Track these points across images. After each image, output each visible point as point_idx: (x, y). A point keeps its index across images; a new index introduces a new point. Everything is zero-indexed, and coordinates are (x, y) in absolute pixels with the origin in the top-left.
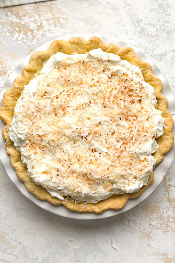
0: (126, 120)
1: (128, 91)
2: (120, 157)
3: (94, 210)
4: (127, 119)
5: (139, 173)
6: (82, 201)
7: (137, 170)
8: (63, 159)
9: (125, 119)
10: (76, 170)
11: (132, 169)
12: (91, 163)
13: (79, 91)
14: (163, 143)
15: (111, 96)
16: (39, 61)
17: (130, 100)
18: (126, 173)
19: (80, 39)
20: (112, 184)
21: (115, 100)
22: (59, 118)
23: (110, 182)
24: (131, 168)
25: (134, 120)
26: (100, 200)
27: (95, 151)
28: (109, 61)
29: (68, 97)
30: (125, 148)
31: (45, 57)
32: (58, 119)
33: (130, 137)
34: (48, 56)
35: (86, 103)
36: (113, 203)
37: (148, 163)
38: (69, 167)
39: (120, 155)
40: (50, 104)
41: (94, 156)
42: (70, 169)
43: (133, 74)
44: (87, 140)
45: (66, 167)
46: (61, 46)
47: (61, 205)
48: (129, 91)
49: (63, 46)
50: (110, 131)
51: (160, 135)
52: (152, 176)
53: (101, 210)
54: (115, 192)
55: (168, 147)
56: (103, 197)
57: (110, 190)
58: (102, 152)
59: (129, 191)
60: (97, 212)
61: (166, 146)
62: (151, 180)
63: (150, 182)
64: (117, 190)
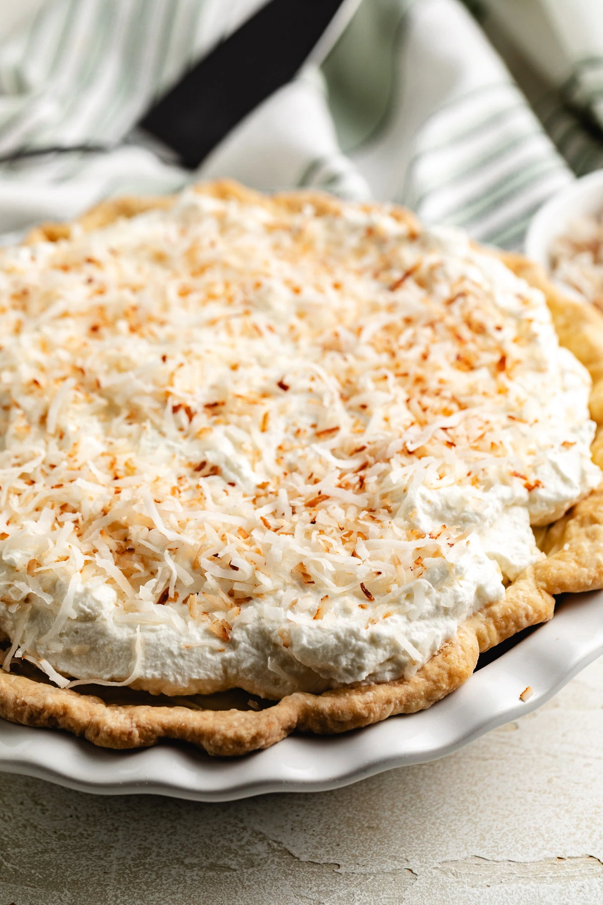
2: (325, 503)
5: (390, 571)
8: (43, 455)
10: (83, 504)
11: (363, 553)
14: (567, 546)
17: (455, 352)
18: (322, 556)
23: (231, 595)
24: (359, 552)
27: (213, 472)
28: (414, 237)
30: (361, 480)
38: (59, 486)
42: (58, 491)
44: (191, 421)
48: (462, 325)
50: (314, 426)
51: (558, 494)
52: (463, 649)
53: (134, 725)
54: (243, 654)
55: (583, 560)
56: (169, 661)
57: (216, 629)
58: (243, 479)
59: (309, 636)
60: (112, 731)
61: (577, 554)
62: (449, 662)
63: (444, 669)
64: (252, 645)
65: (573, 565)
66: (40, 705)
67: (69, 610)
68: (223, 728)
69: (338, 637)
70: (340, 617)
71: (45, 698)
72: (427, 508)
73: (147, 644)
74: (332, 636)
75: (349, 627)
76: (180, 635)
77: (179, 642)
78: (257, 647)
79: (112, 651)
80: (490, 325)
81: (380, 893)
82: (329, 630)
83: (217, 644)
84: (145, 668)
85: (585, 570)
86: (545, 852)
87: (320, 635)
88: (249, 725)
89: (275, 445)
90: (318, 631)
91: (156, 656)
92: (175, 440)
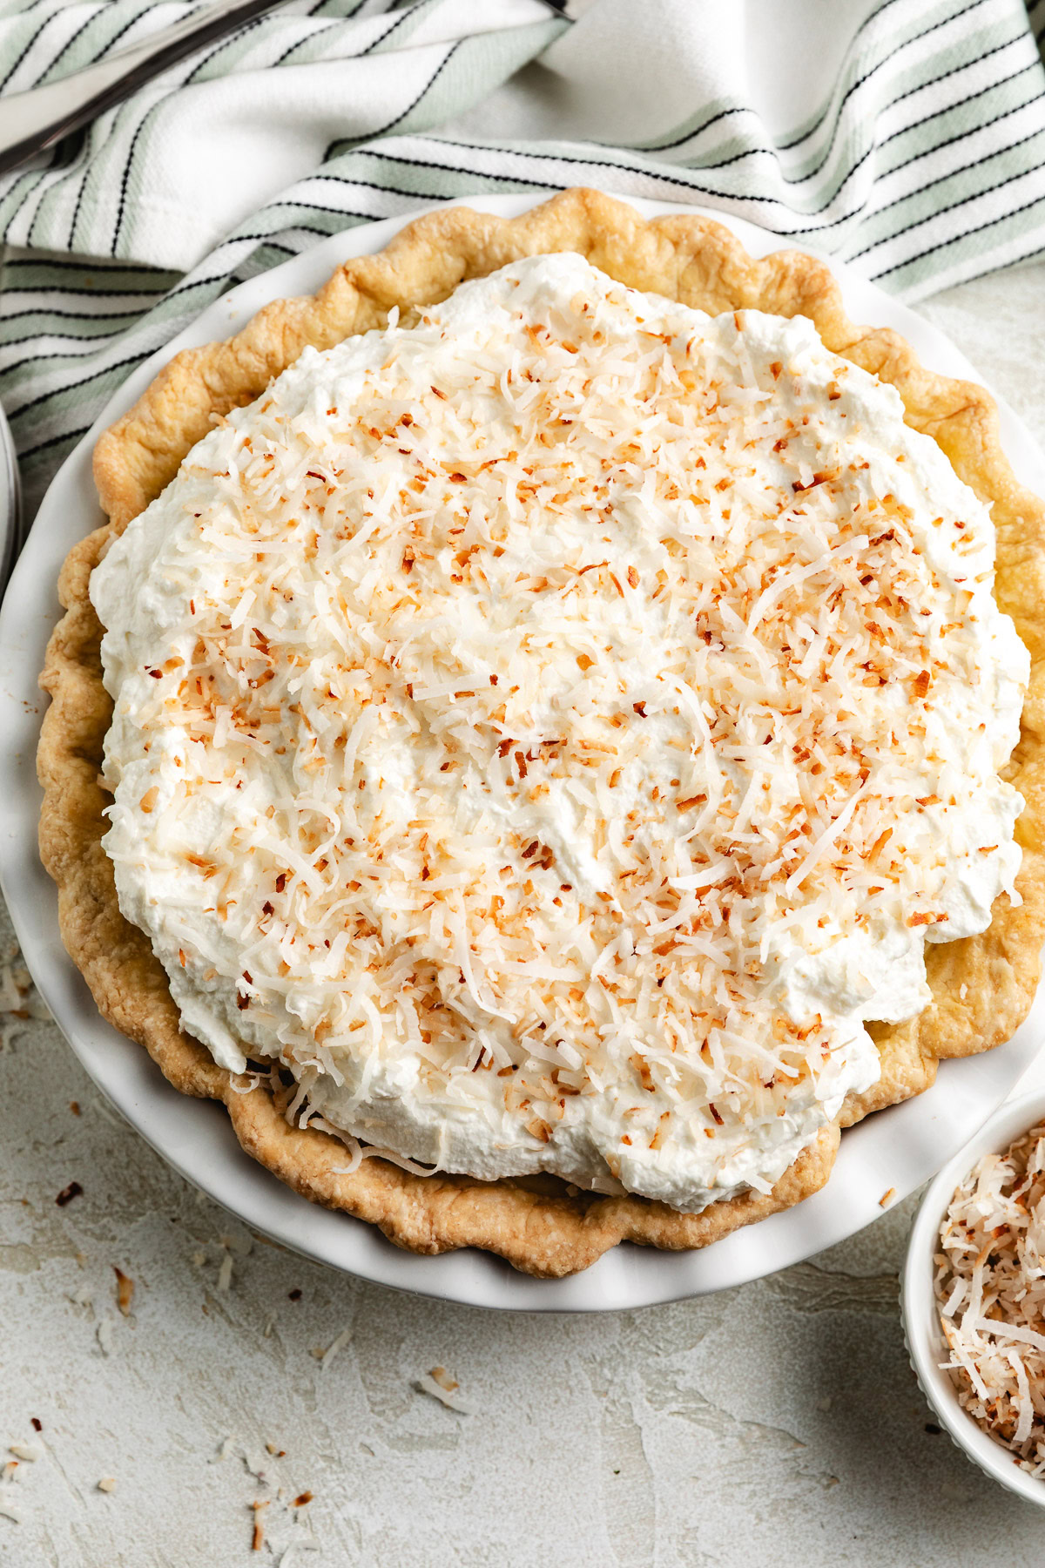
0: (797, 761)
1: (876, 598)
2: (677, 951)
3: (393, 1217)
4: (806, 755)
5: (746, 1091)
6: (346, 1133)
7: (744, 1071)
8: (337, 829)
9: (796, 749)
10: (384, 922)
11: (716, 1049)
12: (493, 916)
13: (595, 494)
14: (964, 990)
15: (764, 586)
16: (443, 259)
17: (864, 655)
18: (667, 1057)
19: (722, 232)
20: (559, 1099)
21: (781, 620)
22: (418, 592)
23: (555, 1081)
24: (711, 1046)
25: (842, 777)
26: (454, 1169)
27: (545, 859)
28: (834, 397)
29: (523, 500)
30: (726, 914)
31: (485, 251)
32: (411, 593)
33: (779, 854)
34: (505, 250)
35: (605, 564)
36: (522, 1223)
37: (824, 1051)
38: (356, 886)
39: (679, 937)
40: (403, 494)
41: (528, 886)
42: (355, 898)
43: (939, 520)
44: (523, 773)
45: (335, 881)
46: (599, 229)
47: (215, 1108)
48: (878, 604)
49: (613, 233)
50: (676, 783)
51: (963, 930)
52: (821, 1159)
53: (434, 1237)
54: (564, 1158)
55: (980, 1023)
56: (477, 1160)
57: (534, 1130)
58: (582, 882)
59: (642, 1178)
60: (408, 1240)
61: (975, 1013)
62: (802, 1180)
63: (796, 1188)
64: (576, 1149)
65: (968, 1030)
66: (326, 1195)
67: (363, 1093)
68: (534, 1257)
69: (675, 1185)
70: (681, 1148)
71: (332, 1186)
72: (801, 983)
73: (452, 1137)
74: (668, 1184)
75: (690, 1175)
76: (492, 1131)
77: (490, 1141)
78: (581, 1153)
79: (412, 1134)
80: (916, 606)
81: (698, 1309)
82: (667, 1175)
83: (534, 1144)
84: (449, 1161)
85: (980, 1038)
86: (885, 1264)
87: (655, 1179)
88: (564, 1258)
89: (624, 813)
90: (652, 1172)
91: (462, 1152)
92: (502, 801)
